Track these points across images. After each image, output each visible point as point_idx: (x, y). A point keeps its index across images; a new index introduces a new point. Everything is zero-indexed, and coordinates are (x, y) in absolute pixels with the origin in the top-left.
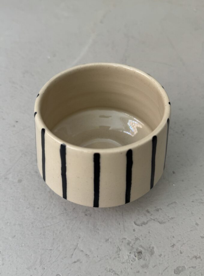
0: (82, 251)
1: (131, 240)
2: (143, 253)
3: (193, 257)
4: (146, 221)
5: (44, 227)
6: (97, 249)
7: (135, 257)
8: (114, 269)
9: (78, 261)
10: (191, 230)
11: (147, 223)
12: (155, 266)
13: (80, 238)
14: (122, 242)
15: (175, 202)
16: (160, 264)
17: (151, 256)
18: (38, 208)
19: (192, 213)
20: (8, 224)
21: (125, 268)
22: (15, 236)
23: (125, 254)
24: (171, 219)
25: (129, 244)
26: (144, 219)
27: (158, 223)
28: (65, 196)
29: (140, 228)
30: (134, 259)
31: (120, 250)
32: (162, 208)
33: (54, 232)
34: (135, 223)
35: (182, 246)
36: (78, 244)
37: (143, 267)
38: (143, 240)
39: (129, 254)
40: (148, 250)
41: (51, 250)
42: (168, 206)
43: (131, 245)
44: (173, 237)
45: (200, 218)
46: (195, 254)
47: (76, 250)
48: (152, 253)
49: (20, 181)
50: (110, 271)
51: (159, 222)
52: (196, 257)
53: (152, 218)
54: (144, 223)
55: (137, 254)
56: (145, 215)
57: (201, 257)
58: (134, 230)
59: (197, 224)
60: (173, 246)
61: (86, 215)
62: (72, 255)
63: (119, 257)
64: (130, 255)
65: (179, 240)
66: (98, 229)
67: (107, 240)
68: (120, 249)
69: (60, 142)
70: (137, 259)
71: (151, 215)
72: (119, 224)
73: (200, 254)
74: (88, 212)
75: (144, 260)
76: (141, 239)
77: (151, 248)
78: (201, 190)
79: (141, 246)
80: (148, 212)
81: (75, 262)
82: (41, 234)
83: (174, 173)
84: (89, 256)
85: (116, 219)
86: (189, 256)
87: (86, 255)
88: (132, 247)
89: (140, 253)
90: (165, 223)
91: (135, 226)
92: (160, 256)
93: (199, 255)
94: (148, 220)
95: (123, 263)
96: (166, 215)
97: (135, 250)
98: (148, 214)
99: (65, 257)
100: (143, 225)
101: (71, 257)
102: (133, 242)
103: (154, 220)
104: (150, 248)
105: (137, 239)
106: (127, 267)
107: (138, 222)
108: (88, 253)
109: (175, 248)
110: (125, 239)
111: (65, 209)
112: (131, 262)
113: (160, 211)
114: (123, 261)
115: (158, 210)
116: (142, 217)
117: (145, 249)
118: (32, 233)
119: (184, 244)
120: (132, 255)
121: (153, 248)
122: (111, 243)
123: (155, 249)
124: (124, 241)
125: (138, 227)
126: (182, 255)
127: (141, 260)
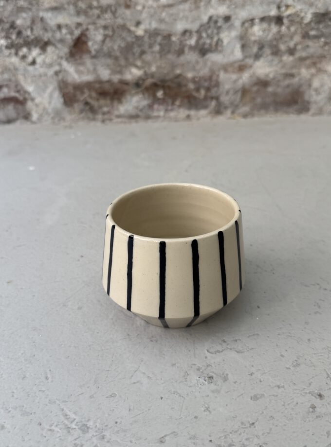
0: (144, 373)
1: (201, 366)
2: (214, 378)
3: (275, 386)
4: (221, 350)
5: (102, 350)
6: (161, 372)
7: (204, 381)
8: (179, 392)
9: (138, 382)
10: (275, 361)
11: (222, 352)
12: (228, 392)
13: (142, 361)
14: (191, 367)
15: (257, 334)
16: (234, 390)
17: (224, 381)
18: (98, 333)
19: (277, 345)
20: (63, 346)
21: (193, 392)
22: (69, 357)
23: (194, 378)
24: (251, 349)
25: (198, 369)
26: (219, 348)
27: (236, 353)
28: (129, 307)
29: (214, 355)
30: (203, 383)
31: (188, 375)
32: (241, 339)
33: (113, 354)
34: (208, 351)
35: (262, 375)
36: (139, 367)
37: (213, 392)
38: (216, 366)
39: (198, 378)
40: (220, 376)
41: (108, 370)
42: (248, 337)
43: (201, 370)
44: (253, 366)
45: (286, 350)
46: (278, 384)
47: (137, 372)
48: (225, 379)
49: (80, 308)
50: (174, 393)
51: (236, 351)
52: (279, 387)
53: (228, 347)
54: (218, 352)
55: (207, 379)
56: (221, 344)
57: (286, 387)
58: (206, 358)
59: (282, 356)
60: (251, 374)
61: (152, 341)
62: (132, 376)
63: (186, 381)
64: (199, 380)
65: (259, 370)
66: (164, 354)
67: (174, 365)
68: (188, 373)
69: (129, 234)
70: (206, 383)
71: (228, 344)
72: (190, 351)
73: (283, 383)
74: (154, 339)
75: (216, 384)
76: (213, 366)
77: (225, 375)
78: (290, 325)
79: (213, 372)
80: (224, 341)
81: (134, 383)
82: (98, 355)
83: (258, 307)
84: (151, 378)
85: (186, 346)
86: (270, 385)
87: (148, 377)
88: (202, 372)
89: (211, 377)
90: (243, 352)
91: (208, 354)
92: (235, 382)
93: (282, 385)
94: (223, 349)
95: (190, 387)
96: (245, 345)
97: (206, 375)
98: (224, 344)
99: (124, 378)
100: (217, 353)
101: (131, 378)
102: (203, 368)
103: (231, 349)
104: (223, 374)
105: (208, 366)
106: (194, 390)
107: (212, 350)
108: (151, 375)
109: (253, 376)
110: (195, 365)
111: (128, 335)
112: (200, 386)
113: (238, 341)
114: (191, 385)
115: (236, 341)
116: (217, 345)
117: (217, 375)
118: (88, 355)
119: (265, 373)
120: (202, 380)
121: (227, 375)
122: (178, 367)
123: (230, 376)
124: (193, 366)
125: (211, 354)
126: (262, 383)
127: (212, 385)
